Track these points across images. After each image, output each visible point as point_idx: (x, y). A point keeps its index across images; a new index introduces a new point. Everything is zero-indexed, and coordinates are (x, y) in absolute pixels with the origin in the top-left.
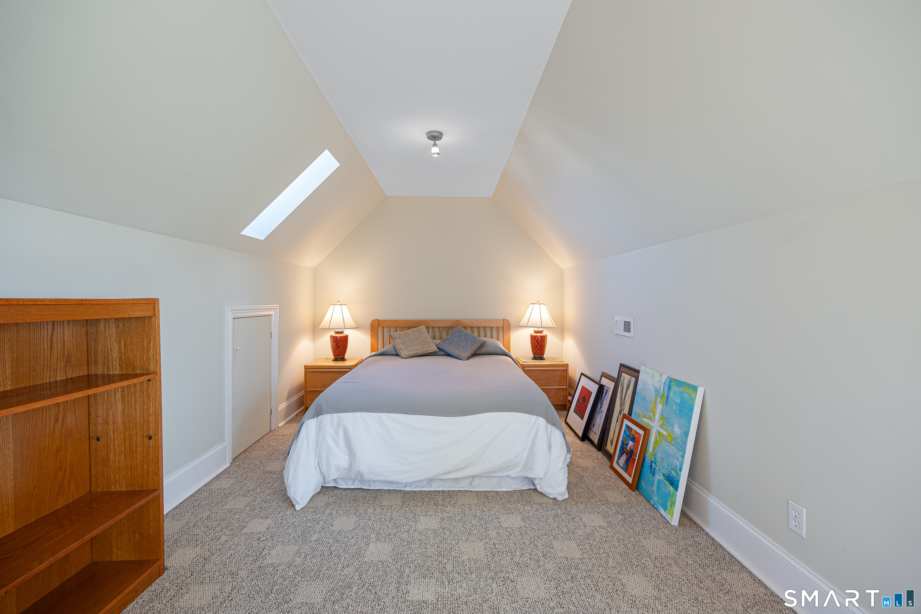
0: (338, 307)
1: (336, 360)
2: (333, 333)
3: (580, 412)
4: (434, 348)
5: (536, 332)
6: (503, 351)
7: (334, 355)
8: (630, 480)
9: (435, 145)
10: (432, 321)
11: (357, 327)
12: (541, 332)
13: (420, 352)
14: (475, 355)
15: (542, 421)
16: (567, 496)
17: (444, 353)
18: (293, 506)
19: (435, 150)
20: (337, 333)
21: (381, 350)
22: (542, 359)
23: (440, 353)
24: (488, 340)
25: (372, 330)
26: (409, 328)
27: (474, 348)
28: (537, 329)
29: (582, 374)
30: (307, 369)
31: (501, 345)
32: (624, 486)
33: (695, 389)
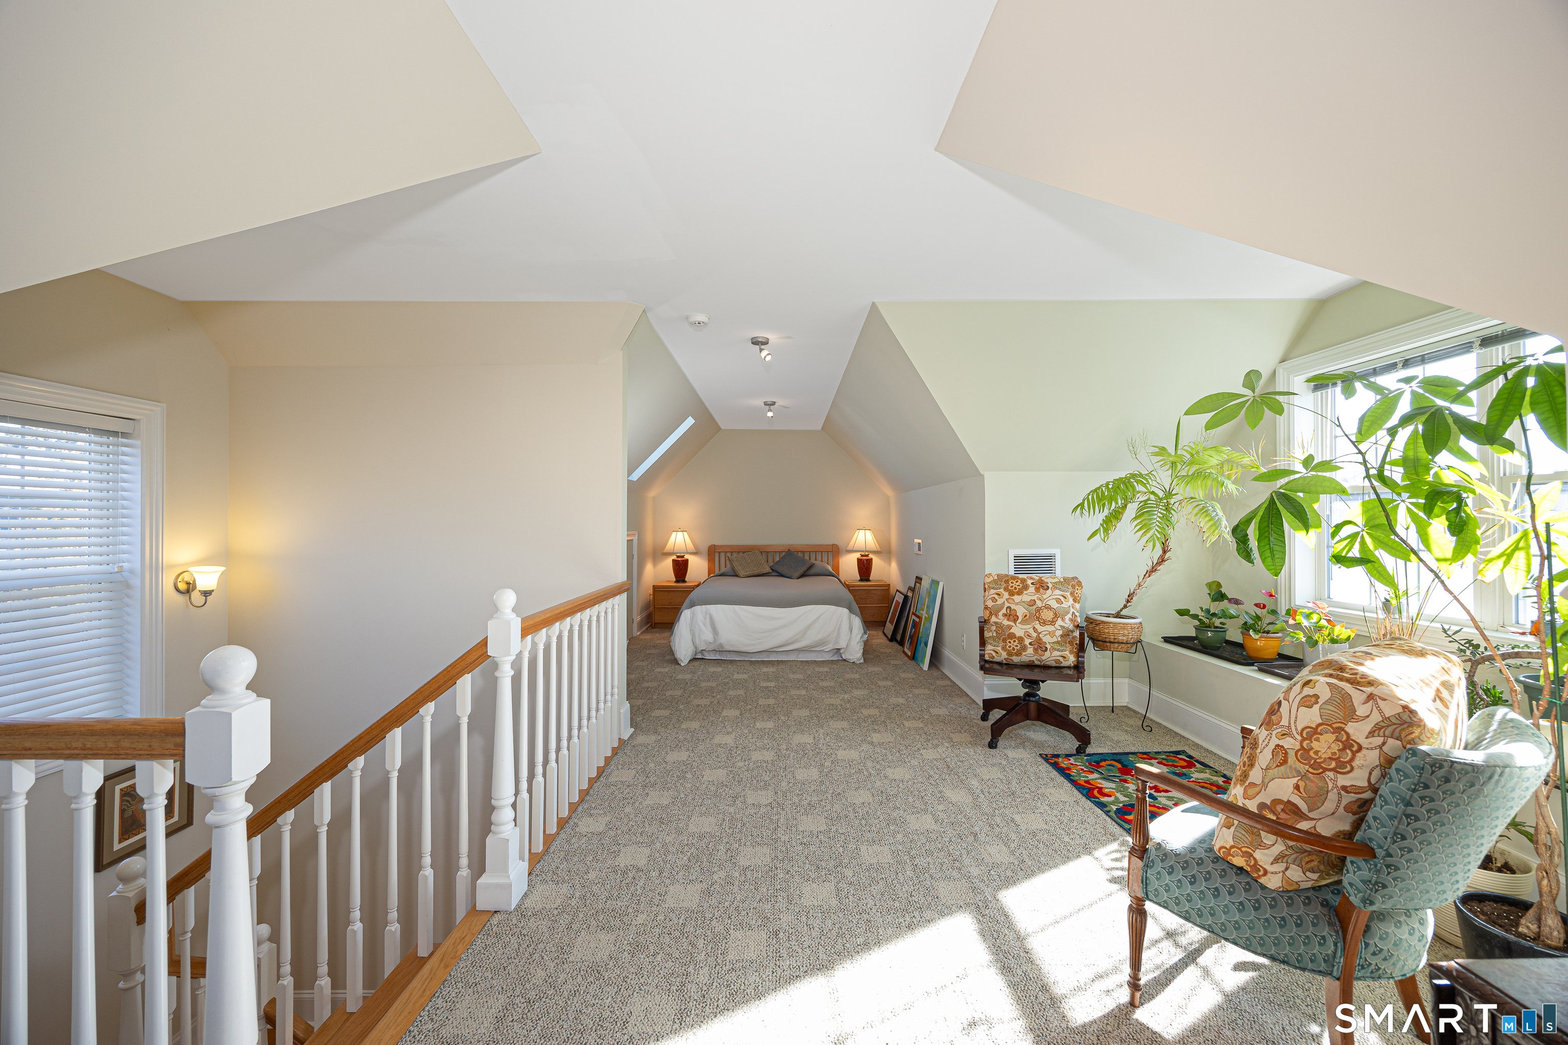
0: (679, 534)
1: (677, 581)
2: (674, 557)
3: (891, 622)
4: (768, 570)
5: (862, 556)
6: (830, 572)
7: (676, 578)
8: (909, 653)
9: (770, 410)
10: (765, 546)
11: (695, 553)
12: (867, 556)
13: (756, 572)
14: (803, 576)
15: (846, 611)
16: (862, 661)
17: (777, 574)
18: (679, 664)
19: (770, 414)
20: (678, 557)
21: (717, 572)
22: (868, 580)
23: (773, 574)
24: (818, 563)
25: (709, 555)
26: (744, 552)
27: (804, 568)
28: (863, 553)
29: (897, 590)
30: (656, 588)
31: (830, 569)
32: (906, 658)
33: (938, 583)
